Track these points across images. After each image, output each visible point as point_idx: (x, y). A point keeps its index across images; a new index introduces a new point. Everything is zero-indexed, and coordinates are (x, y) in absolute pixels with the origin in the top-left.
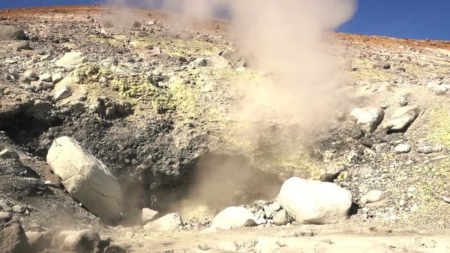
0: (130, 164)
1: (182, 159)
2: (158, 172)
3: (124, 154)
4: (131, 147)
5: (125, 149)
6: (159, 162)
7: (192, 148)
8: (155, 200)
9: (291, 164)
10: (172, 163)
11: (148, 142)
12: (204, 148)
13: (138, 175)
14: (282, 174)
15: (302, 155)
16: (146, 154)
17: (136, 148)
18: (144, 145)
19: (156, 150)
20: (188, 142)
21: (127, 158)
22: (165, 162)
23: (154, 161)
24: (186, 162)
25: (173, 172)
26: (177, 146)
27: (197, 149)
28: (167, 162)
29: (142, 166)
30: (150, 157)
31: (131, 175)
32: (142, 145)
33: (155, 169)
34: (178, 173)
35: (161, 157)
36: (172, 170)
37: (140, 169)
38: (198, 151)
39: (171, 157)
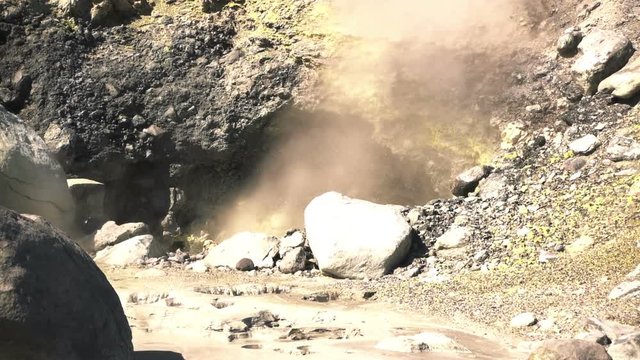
0: (128, 125)
1: (234, 118)
2: (185, 143)
3: (116, 106)
4: (133, 89)
5: (121, 93)
6: (189, 122)
7: (257, 94)
8: (179, 197)
9: (447, 144)
10: (213, 125)
11: (171, 78)
12: (282, 96)
13: (144, 148)
14: (431, 163)
15: (472, 126)
16: (165, 104)
17: (144, 92)
18: (161, 85)
19: (185, 97)
20: (250, 82)
21: (122, 113)
22: (200, 121)
23: (178, 118)
24: (242, 123)
25: (215, 144)
26: (228, 88)
27: (268, 98)
28: (204, 124)
29: (152, 130)
30: (170, 110)
31: (130, 147)
32: (156, 86)
33: (178, 136)
34: (224, 147)
35: (195, 112)
36: (213, 140)
37: (148, 135)
38: (270, 103)
39: (213, 114)
